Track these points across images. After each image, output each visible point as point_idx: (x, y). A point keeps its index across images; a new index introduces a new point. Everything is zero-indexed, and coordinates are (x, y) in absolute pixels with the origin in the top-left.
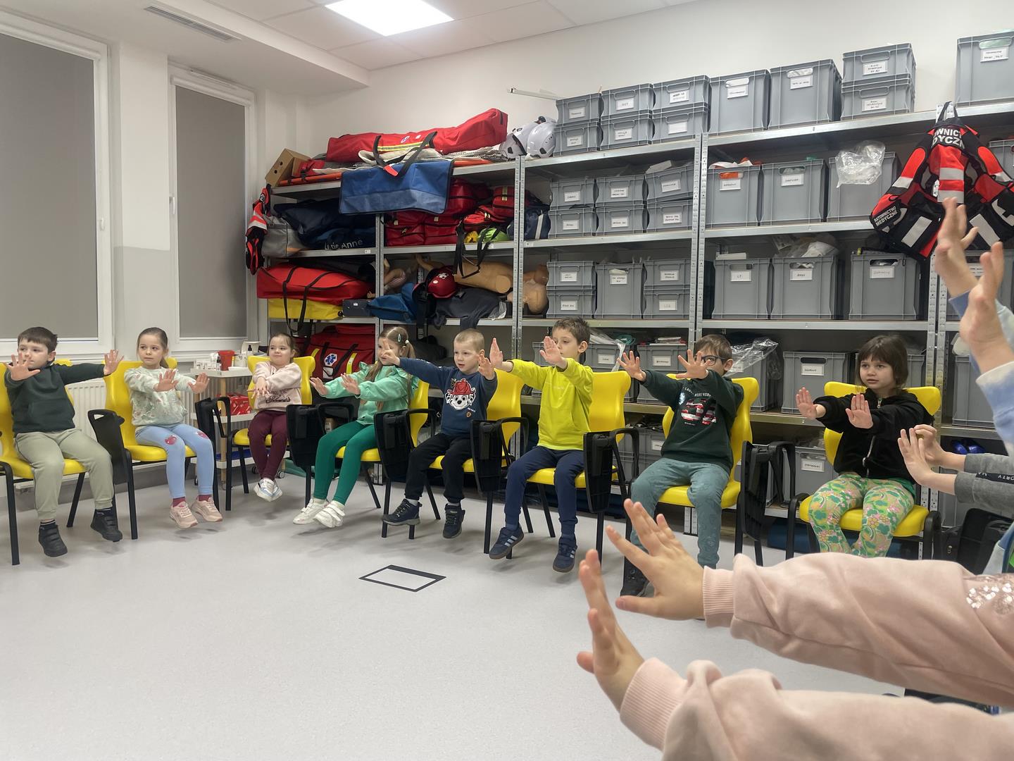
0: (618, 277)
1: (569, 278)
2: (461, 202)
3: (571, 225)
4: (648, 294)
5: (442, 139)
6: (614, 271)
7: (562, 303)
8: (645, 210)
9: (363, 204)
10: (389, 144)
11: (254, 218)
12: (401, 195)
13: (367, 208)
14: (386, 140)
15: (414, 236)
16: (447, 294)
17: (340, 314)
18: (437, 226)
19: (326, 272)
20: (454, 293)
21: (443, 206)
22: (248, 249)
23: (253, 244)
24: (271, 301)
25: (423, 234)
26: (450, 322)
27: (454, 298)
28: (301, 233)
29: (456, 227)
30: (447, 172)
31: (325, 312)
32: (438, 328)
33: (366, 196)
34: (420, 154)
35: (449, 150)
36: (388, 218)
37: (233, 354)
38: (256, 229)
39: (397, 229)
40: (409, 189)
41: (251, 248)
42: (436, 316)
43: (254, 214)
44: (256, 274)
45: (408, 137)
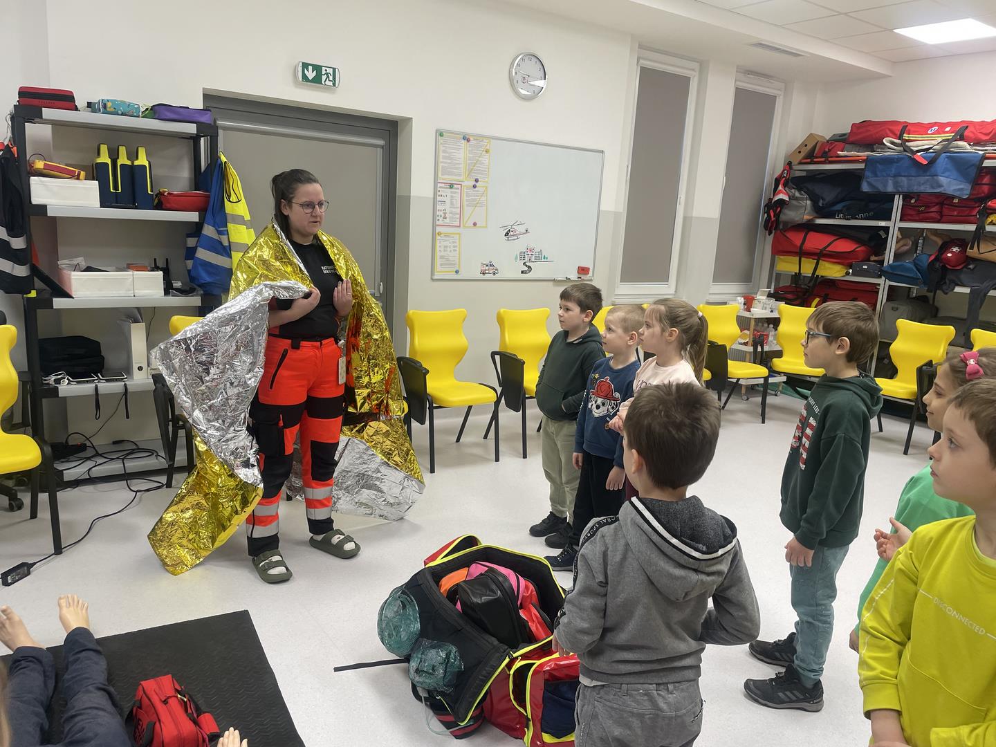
2: (986, 189)
5: (974, 133)
9: (885, 186)
10: (915, 133)
11: (780, 192)
12: (928, 180)
13: (890, 188)
14: (912, 129)
15: (932, 215)
16: (960, 265)
17: (848, 274)
18: (956, 206)
19: (835, 238)
20: (965, 264)
21: (968, 192)
22: (769, 215)
23: (774, 212)
24: (782, 257)
25: (941, 213)
26: (958, 289)
27: (965, 269)
28: (821, 205)
29: (977, 210)
30: (978, 163)
31: (832, 271)
32: (946, 294)
33: (889, 178)
34: (951, 146)
35: (978, 143)
36: (907, 197)
37: (753, 299)
38: (781, 200)
39: (914, 207)
40: (937, 176)
41: (772, 214)
42: (945, 283)
43: (780, 187)
44: (772, 235)
45: (937, 128)
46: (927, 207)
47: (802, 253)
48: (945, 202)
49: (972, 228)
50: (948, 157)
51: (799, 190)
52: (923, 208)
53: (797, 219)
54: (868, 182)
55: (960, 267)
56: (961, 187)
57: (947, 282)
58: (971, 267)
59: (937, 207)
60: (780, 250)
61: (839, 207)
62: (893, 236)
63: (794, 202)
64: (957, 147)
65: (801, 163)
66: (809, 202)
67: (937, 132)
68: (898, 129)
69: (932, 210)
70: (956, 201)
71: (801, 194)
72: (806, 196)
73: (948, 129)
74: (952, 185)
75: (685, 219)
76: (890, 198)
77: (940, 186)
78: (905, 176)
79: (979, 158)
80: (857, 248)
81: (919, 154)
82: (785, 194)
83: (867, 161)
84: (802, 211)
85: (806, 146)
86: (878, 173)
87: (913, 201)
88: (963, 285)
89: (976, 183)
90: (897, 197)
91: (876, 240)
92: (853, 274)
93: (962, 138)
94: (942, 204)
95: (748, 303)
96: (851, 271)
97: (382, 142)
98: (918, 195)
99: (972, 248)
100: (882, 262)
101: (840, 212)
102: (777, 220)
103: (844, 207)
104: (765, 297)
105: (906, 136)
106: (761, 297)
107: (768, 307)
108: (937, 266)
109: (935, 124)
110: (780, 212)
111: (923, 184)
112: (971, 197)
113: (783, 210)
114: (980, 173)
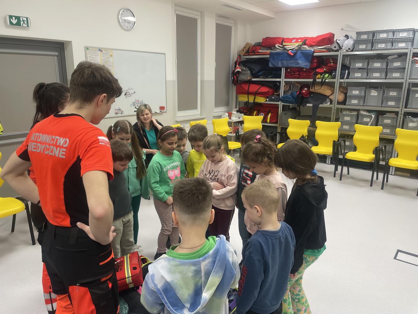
0: (374, 93)
1: (356, 92)
2: (315, 64)
3: (358, 75)
4: (384, 99)
5: (309, 42)
6: (373, 91)
7: (352, 101)
8: (387, 72)
9: (278, 64)
10: (287, 42)
11: (238, 68)
12: (294, 62)
13: (280, 65)
14: (286, 41)
15: (296, 75)
16: (307, 95)
17: (267, 101)
18: (305, 72)
19: (261, 86)
20: (309, 95)
21: (309, 66)
22: (234, 78)
23: (236, 76)
24: (240, 95)
25: (299, 75)
26: (308, 105)
27: (310, 97)
28: (254, 73)
29: (313, 73)
30: (312, 54)
31: (261, 100)
32: (304, 107)
33: (279, 61)
34: (301, 47)
35: (311, 46)
36: (286, 69)
37: (232, 113)
38: (238, 71)
39: (289, 72)
40: (297, 60)
41: (235, 77)
42: (303, 103)
43: (237, 66)
44: (236, 86)
45: (295, 40)
46: (294, 72)
47: (248, 93)
48: (301, 70)
49: (311, 80)
50: (301, 52)
51: (245, 67)
52: (293, 73)
53: (245, 79)
54: (271, 63)
55: (308, 96)
56: (306, 64)
57: (304, 102)
58: (312, 95)
59: (298, 72)
60: (240, 92)
61: (261, 73)
62: (283, 85)
63: (243, 72)
64: (304, 48)
65: (244, 55)
66: (249, 72)
67: (296, 42)
68: (281, 41)
69: (296, 73)
70: (304, 70)
71: (246, 68)
72: (248, 69)
73: (299, 41)
74: (303, 63)
75: (201, 81)
76: (280, 69)
77: (299, 64)
78: (285, 60)
79: (312, 52)
80: (270, 90)
81: (290, 51)
82: (239, 68)
83: (270, 54)
84: (247, 76)
85: (246, 48)
86: (275, 59)
87: (289, 70)
88: (310, 103)
89: (312, 62)
90: (283, 69)
91: (276, 86)
92: (269, 101)
93: (305, 44)
94: (299, 71)
95: (230, 116)
96: (268, 99)
97: (57, 54)
98: (291, 68)
99: (312, 88)
100: (279, 95)
101: (261, 75)
102: (237, 80)
103: (263, 73)
104: (236, 112)
105: (284, 44)
106: (234, 112)
107: (238, 116)
108: (300, 96)
109: (294, 38)
110: (238, 76)
111: (292, 63)
112: (310, 68)
113: (239, 76)
114: (313, 58)
